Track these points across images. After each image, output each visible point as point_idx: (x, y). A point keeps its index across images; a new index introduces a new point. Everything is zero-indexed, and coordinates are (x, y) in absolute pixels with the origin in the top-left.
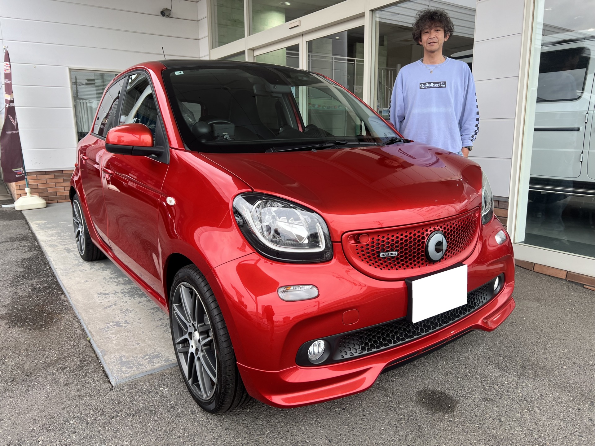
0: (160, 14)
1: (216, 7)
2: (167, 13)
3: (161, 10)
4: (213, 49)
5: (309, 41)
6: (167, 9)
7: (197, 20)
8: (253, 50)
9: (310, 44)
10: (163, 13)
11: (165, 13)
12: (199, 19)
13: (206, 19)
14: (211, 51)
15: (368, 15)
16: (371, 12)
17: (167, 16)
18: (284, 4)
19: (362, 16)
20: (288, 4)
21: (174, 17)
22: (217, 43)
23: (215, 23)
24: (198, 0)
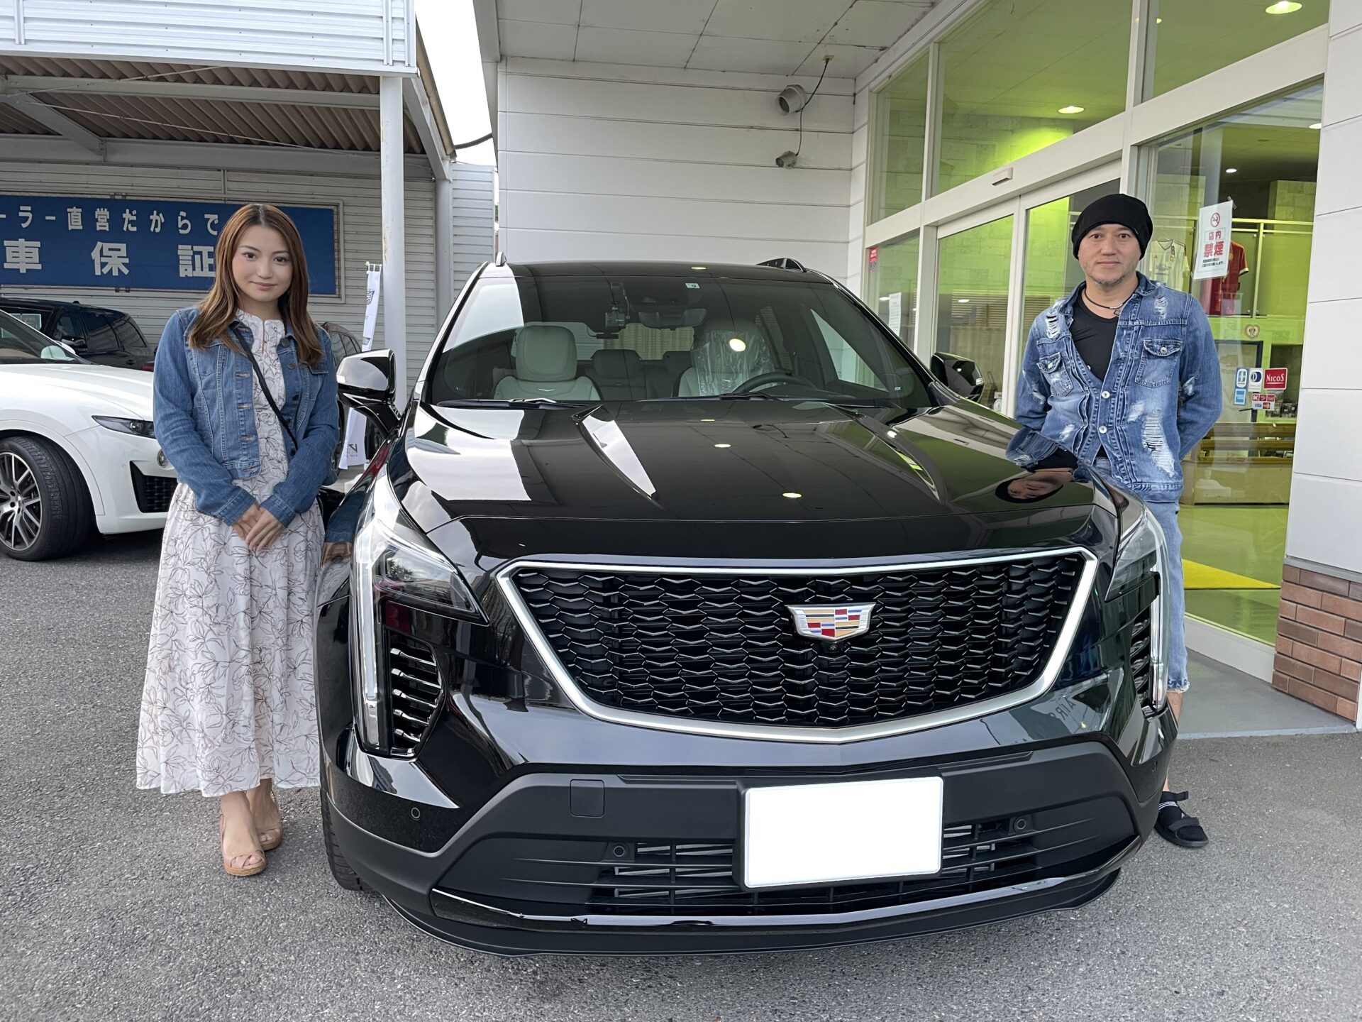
0: (774, 163)
2: (789, 161)
3: (777, 157)
4: (872, 223)
6: (789, 154)
7: (849, 167)
8: (936, 226)
10: (779, 162)
11: (786, 161)
12: (854, 165)
13: (865, 165)
14: (867, 228)
15: (1129, 155)
16: (1136, 148)
17: (789, 166)
19: (1118, 157)
21: (803, 165)
22: (883, 212)
23: (882, 172)
24: (855, 128)
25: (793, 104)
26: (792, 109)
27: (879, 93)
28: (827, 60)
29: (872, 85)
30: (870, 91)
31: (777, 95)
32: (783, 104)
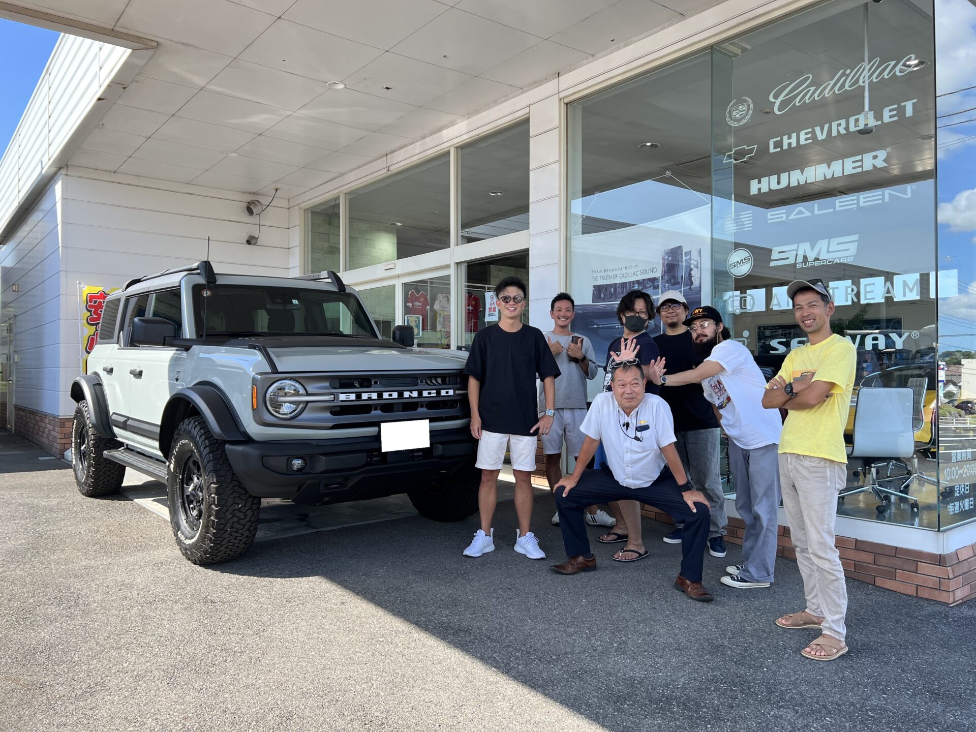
0: (245, 242)
1: (310, 234)
2: (253, 242)
3: (247, 239)
5: (405, 283)
6: (254, 237)
7: (289, 247)
9: (406, 286)
10: (249, 242)
11: (251, 241)
13: (298, 248)
15: (453, 266)
16: (456, 265)
17: (253, 244)
18: (395, 225)
19: (448, 266)
20: (399, 224)
21: (261, 244)
23: (308, 251)
24: (290, 227)
25: (255, 210)
26: (255, 213)
27: (305, 210)
28: (277, 190)
29: (301, 206)
30: (300, 208)
31: (245, 205)
32: (250, 211)
